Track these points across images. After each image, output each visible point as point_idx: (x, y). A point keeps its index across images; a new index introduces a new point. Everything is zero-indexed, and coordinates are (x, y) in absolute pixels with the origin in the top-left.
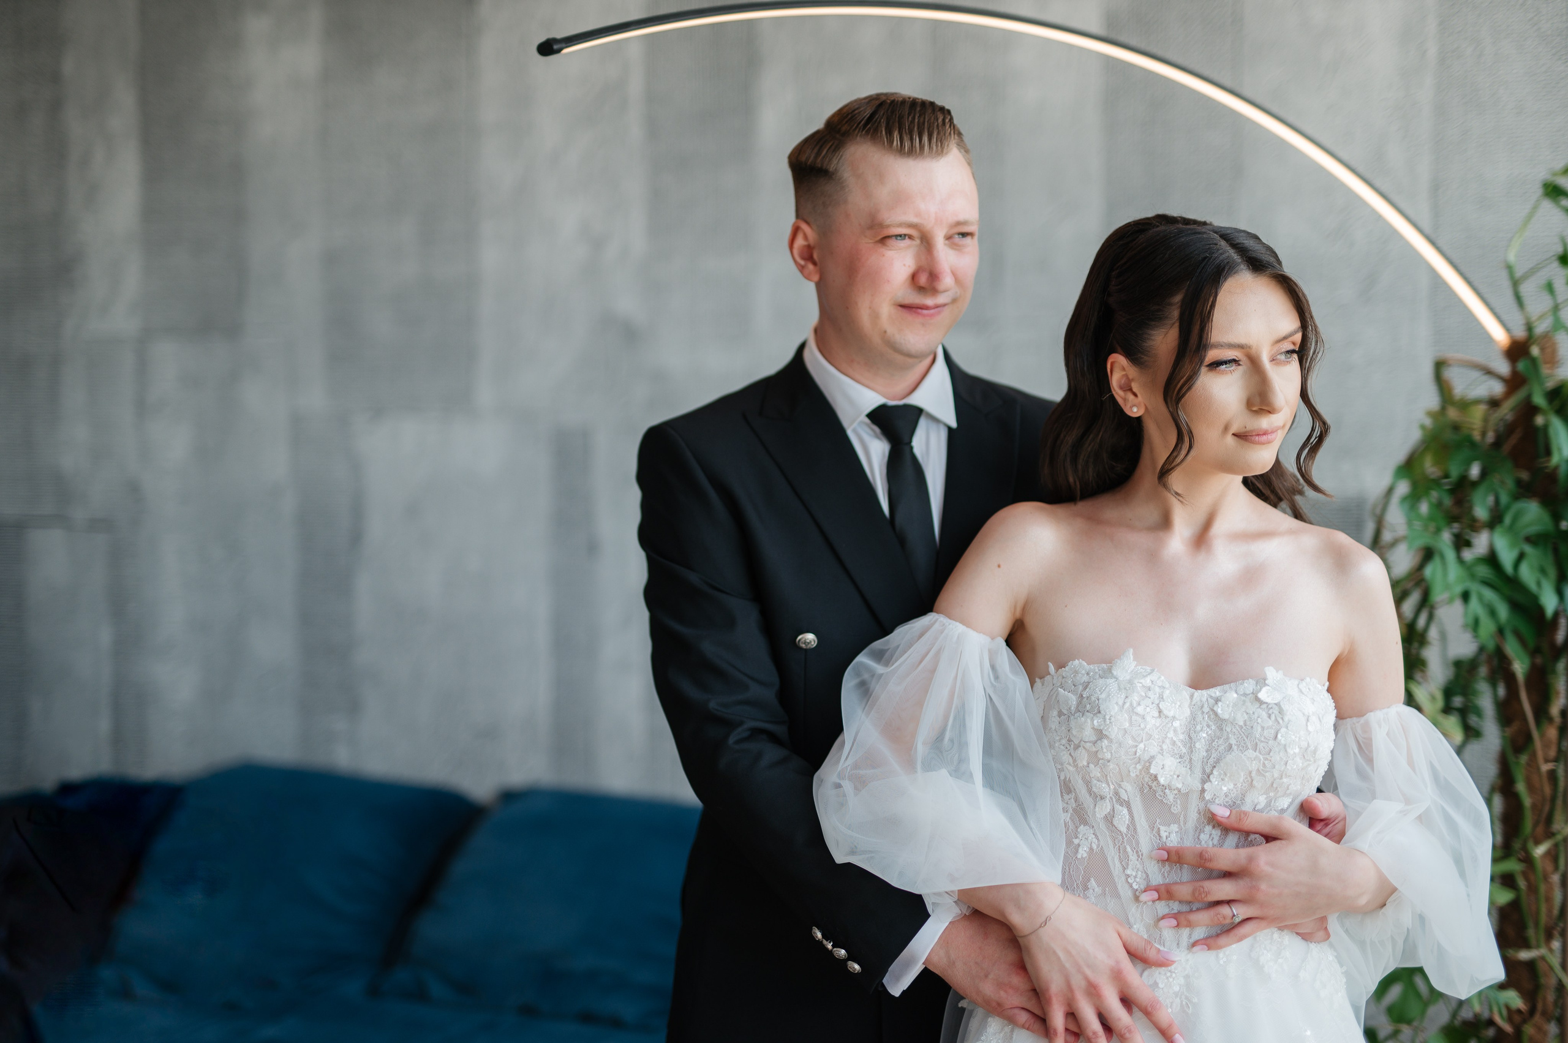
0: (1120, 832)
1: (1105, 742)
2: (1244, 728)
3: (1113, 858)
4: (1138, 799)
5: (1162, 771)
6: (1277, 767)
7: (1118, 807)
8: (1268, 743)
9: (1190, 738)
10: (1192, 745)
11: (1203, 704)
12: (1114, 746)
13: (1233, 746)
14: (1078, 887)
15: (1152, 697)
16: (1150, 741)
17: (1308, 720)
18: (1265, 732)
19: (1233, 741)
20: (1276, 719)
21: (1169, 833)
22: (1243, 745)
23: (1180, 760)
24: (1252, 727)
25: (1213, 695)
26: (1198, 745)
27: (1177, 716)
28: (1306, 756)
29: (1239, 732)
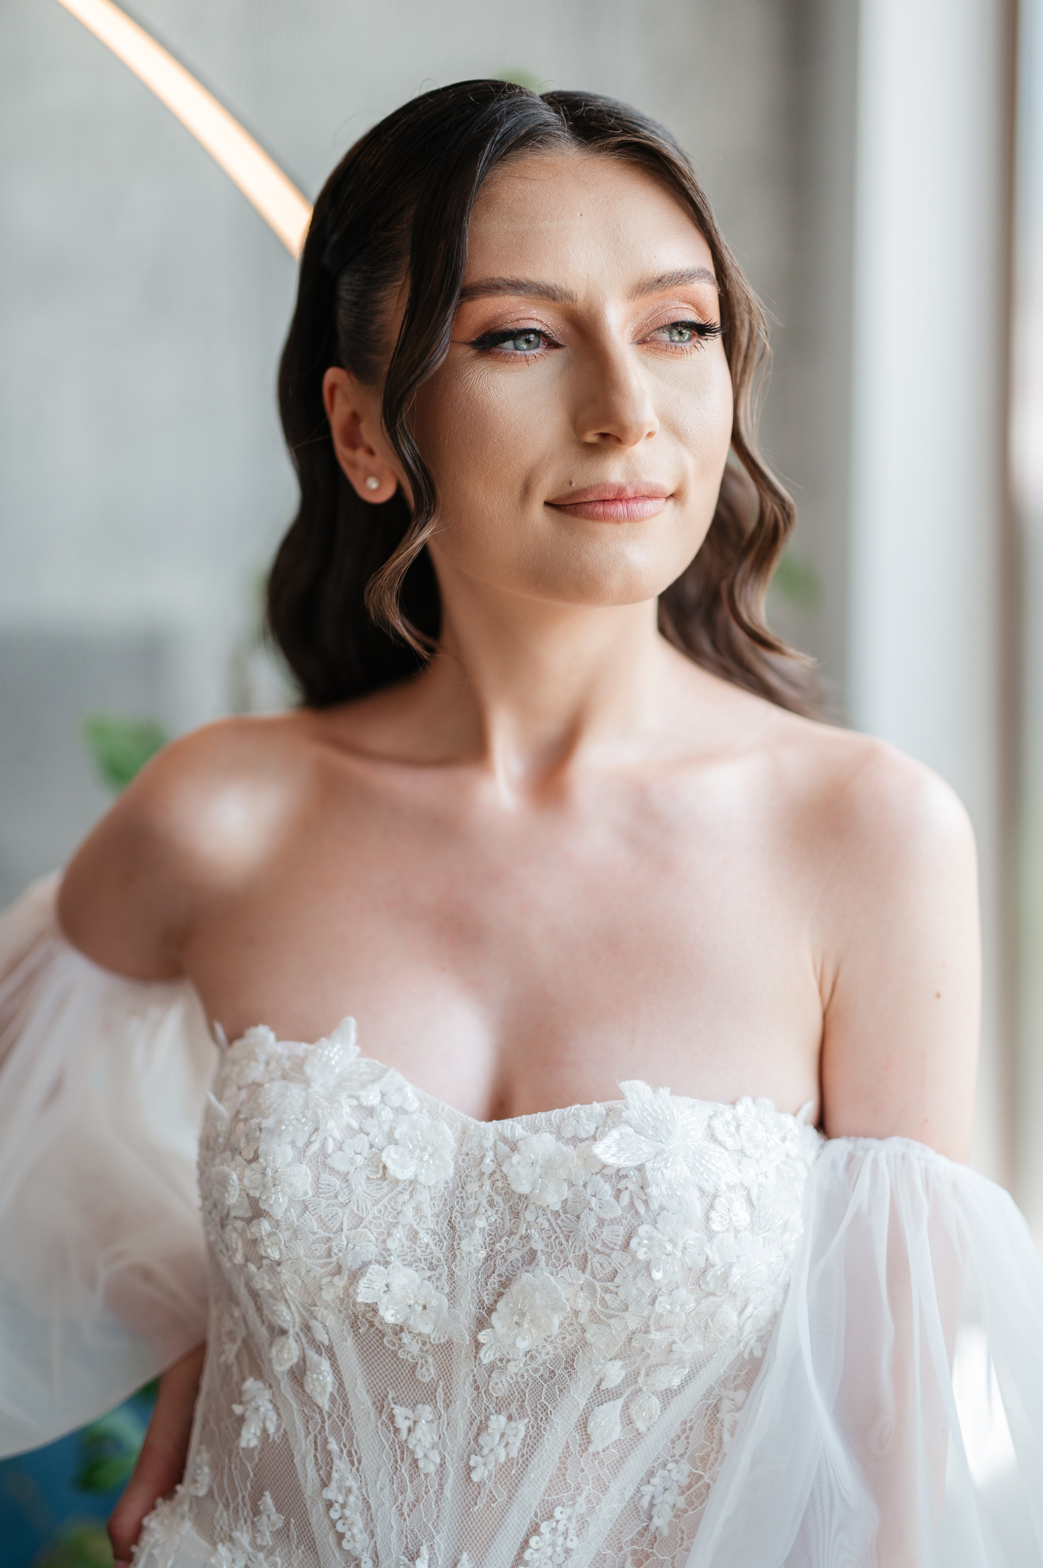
0: (318, 1407)
1: (265, 1226)
2: (563, 1216)
3: (304, 1458)
4: (350, 1343)
5: (386, 1298)
6: (631, 1308)
7: (312, 1354)
8: (609, 1255)
9: (453, 1228)
10: (455, 1243)
11: (484, 1156)
12: (284, 1236)
13: (539, 1254)
14: (245, 1505)
15: (374, 1131)
16: (360, 1229)
17: (712, 1207)
18: (605, 1230)
19: (538, 1245)
20: (632, 1204)
21: (415, 1422)
22: (559, 1254)
23: (428, 1273)
24: (578, 1217)
25: (508, 1134)
26: (466, 1246)
27: (421, 1179)
28: (703, 1286)
29: (551, 1224)
